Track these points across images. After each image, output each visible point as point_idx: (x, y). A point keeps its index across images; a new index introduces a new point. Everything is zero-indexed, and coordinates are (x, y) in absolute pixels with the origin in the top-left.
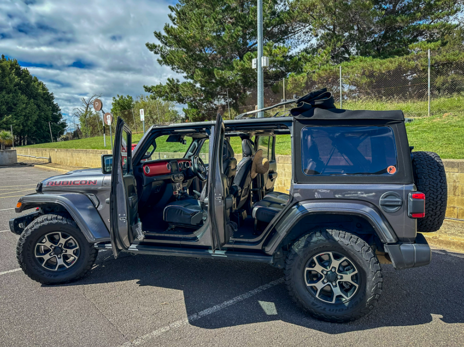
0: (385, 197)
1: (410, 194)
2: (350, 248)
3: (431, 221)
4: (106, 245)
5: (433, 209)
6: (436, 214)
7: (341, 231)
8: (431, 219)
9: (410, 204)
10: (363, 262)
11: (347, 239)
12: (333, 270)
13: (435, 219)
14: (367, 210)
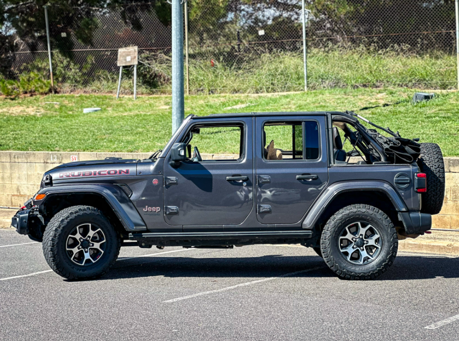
0: (398, 177)
1: (415, 174)
2: (374, 216)
3: (433, 200)
4: (143, 234)
5: (434, 190)
6: (437, 194)
7: (366, 205)
8: (433, 199)
9: (416, 182)
10: (384, 227)
11: (371, 210)
12: (361, 237)
13: (436, 199)
14: (386, 187)
